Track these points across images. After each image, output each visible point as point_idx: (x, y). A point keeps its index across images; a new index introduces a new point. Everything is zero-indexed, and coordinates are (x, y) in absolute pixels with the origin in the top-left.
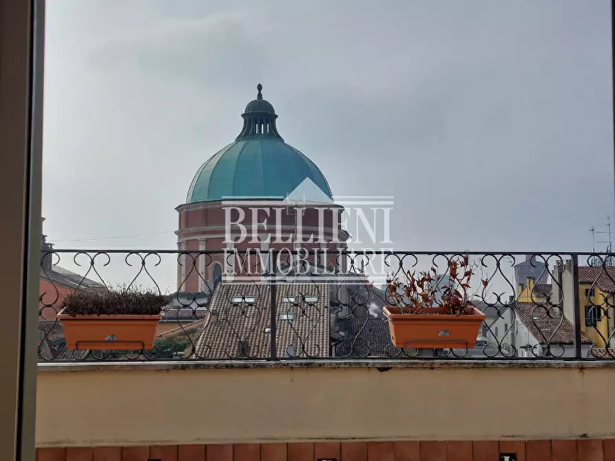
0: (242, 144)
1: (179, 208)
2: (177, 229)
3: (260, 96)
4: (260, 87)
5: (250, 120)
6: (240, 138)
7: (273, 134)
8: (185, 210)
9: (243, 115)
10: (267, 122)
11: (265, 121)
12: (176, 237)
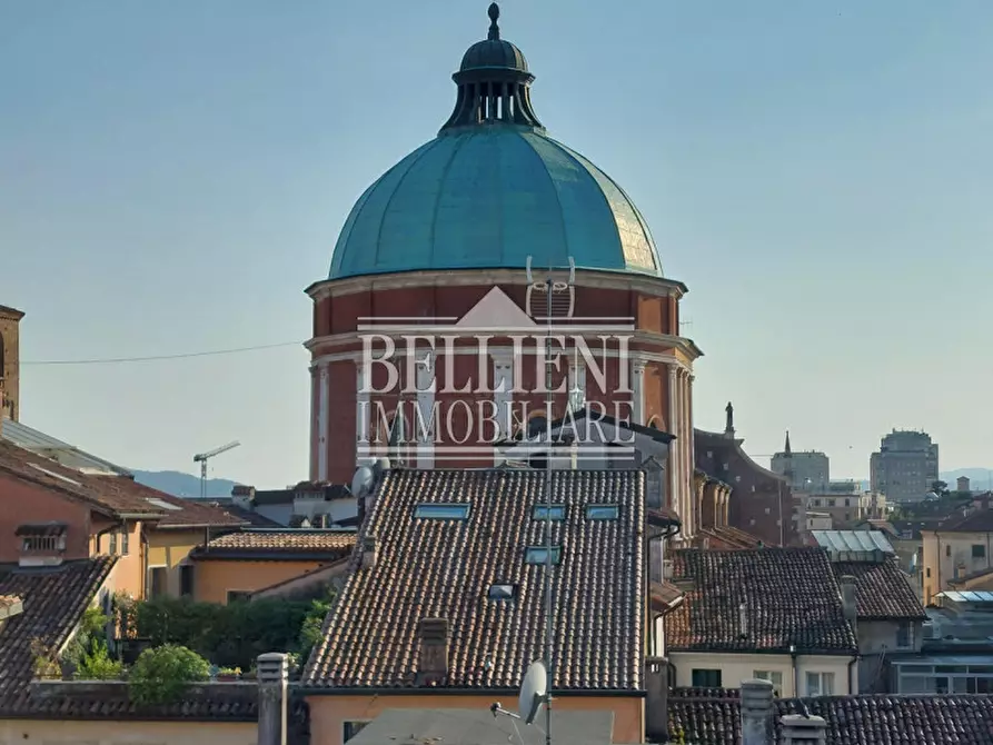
0: (452, 141)
1: (312, 290)
2: (310, 335)
3: (494, 30)
4: (494, 12)
5: (472, 87)
6: (449, 130)
7: (523, 119)
8: (326, 295)
9: (455, 77)
10: (511, 92)
11: (505, 88)
12: (308, 353)
